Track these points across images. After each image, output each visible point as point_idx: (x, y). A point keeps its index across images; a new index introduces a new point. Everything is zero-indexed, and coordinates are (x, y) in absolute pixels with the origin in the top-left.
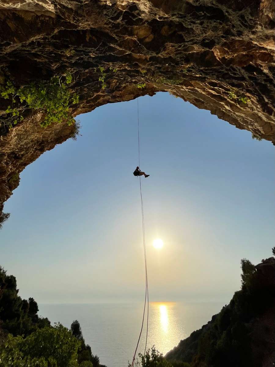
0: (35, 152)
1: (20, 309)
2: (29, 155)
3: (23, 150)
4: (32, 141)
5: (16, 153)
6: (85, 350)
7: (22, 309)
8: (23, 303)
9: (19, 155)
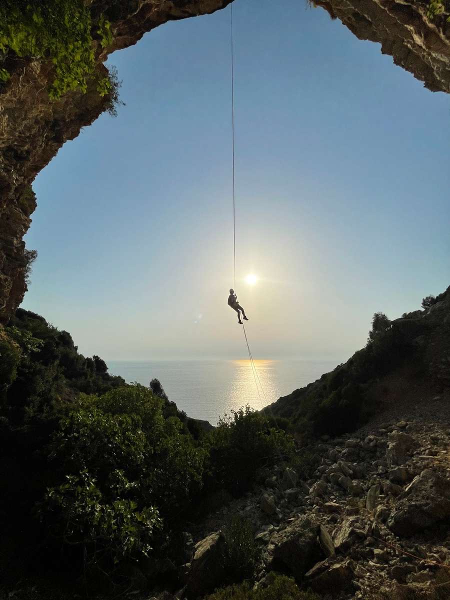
0: (47, 144)
1: (86, 367)
2: (39, 150)
3: (26, 143)
4: (37, 122)
5: (15, 148)
6: (170, 406)
7: (88, 367)
8: (87, 362)
9: (22, 151)
